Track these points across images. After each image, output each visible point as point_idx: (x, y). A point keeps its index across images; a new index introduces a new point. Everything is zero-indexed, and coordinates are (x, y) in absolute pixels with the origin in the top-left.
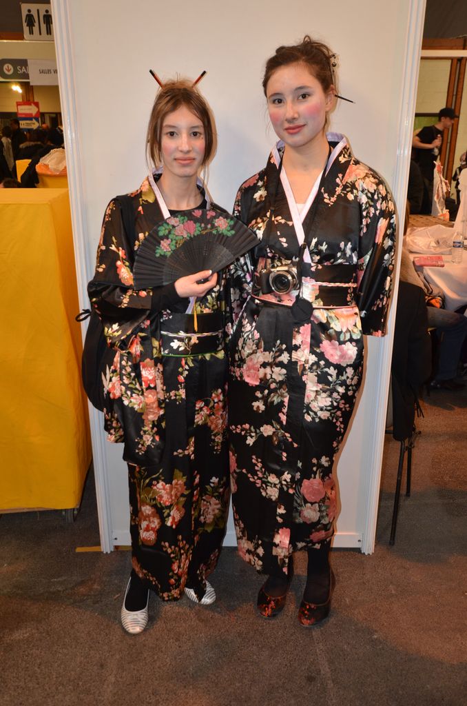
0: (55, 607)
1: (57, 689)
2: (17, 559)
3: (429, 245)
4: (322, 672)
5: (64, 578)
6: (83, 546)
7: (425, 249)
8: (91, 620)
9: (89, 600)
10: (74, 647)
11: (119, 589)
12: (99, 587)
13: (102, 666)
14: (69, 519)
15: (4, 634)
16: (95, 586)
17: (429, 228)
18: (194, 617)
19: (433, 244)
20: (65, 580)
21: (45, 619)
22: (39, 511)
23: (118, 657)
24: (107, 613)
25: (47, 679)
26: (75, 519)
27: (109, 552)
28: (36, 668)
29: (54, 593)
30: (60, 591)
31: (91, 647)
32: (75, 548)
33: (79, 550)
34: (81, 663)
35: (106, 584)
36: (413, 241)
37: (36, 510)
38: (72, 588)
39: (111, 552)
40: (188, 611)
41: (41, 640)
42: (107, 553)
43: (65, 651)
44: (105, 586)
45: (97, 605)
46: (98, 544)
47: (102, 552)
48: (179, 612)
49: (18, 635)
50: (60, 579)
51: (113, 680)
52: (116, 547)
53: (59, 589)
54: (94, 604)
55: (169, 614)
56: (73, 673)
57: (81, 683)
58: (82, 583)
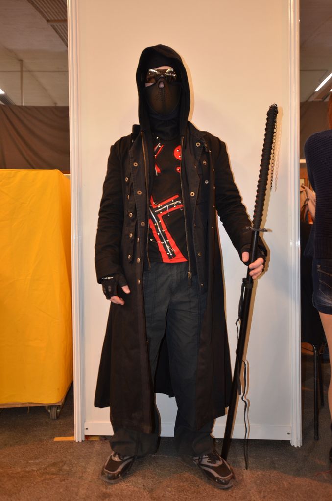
0: (26, 484)
2: (6, 445)
5: (40, 460)
6: (61, 436)
8: (56, 495)
9: (58, 478)
11: (84, 470)
12: (68, 468)
14: (53, 416)
16: (65, 467)
18: (147, 495)
20: (41, 462)
21: (16, 493)
22: (31, 407)
24: (71, 489)
26: (58, 417)
27: (80, 441)
29: (29, 472)
30: (34, 471)
32: (54, 438)
33: (57, 439)
35: (74, 466)
37: (28, 405)
38: (46, 469)
39: (82, 441)
40: (142, 490)
42: (79, 442)
44: (73, 467)
45: (63, 483)
46: (73, 435)
47: (75, 441)
48: (134, 491)
50: (37, 461)
52: (87, 437)
53: (35, 469)
54: (61, 481)
55: (125, 491)
58: (54, 464)
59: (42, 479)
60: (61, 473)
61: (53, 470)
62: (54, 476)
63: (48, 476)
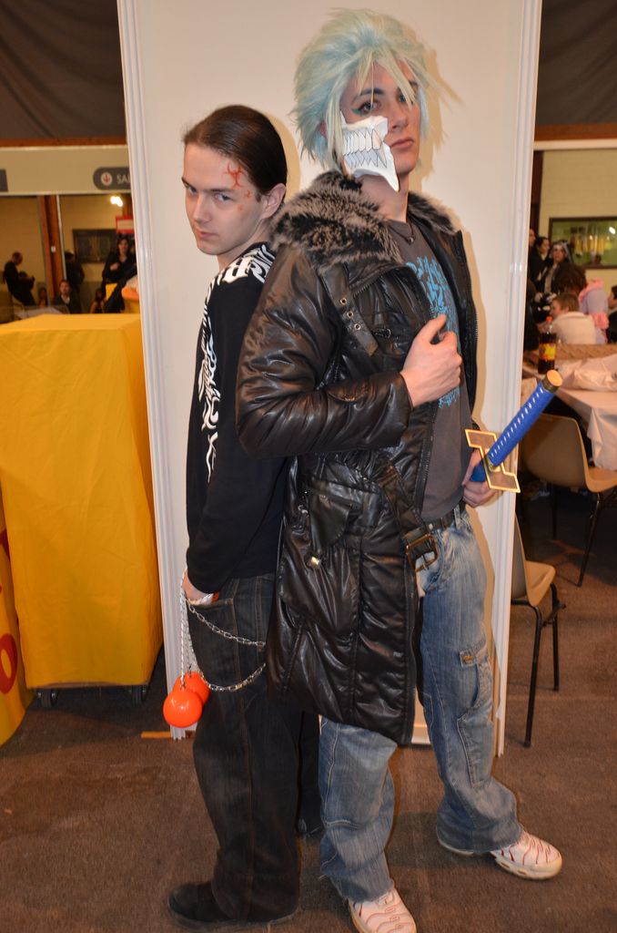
0: (111, 796)
1: (105, 883)
2: (74, 741)
3: (604, 381)
4: (419, 885)
5: (124, 764)
6: (150, 731)
7: (599, 385)
8: (152, 812)
9: (152, 790)
10: (129, 838)
12: (164, 777)
13: (159, 862)
14: (137, 698)
15: (51, 820)
16: (160, 776)
17: (605, 359)
19: (609, 379)
20: (126, 767)
21: (99, 808)
22: (103, 688)
23: (178, 853)
24: (171, 805)
25: (96, 872)
26: (143, 700)
27: (180, 738)
28: (85, 860)
29: (112, 780)
30: (119, 779)
31: (148, 841)
32: (141, 733)
33: (145, 735)
34: (135, 856)
36: (582, 375)
37: (98, 685)
38: (134, 776)
39: (182, 738)
41: (92, 830)
42: (177, 739)
43: (119, 843)
44: (171, 775)
45: (160, 796)
46: (167, 730)
47: (172, 739)
49: (68, 823)
50: (121, 766)
51: (170, 877)
52: (187, 733)
53: (119, 776)
54: (157, 794)
56: (125, 867)
57: (132, 879)
58: (145, 771)
59: (131, 790)
60: (156, 783)
61: (144, 778)
62: (147, 787)
63: (138, 787)
